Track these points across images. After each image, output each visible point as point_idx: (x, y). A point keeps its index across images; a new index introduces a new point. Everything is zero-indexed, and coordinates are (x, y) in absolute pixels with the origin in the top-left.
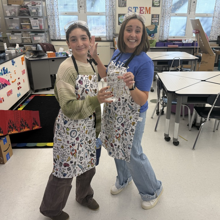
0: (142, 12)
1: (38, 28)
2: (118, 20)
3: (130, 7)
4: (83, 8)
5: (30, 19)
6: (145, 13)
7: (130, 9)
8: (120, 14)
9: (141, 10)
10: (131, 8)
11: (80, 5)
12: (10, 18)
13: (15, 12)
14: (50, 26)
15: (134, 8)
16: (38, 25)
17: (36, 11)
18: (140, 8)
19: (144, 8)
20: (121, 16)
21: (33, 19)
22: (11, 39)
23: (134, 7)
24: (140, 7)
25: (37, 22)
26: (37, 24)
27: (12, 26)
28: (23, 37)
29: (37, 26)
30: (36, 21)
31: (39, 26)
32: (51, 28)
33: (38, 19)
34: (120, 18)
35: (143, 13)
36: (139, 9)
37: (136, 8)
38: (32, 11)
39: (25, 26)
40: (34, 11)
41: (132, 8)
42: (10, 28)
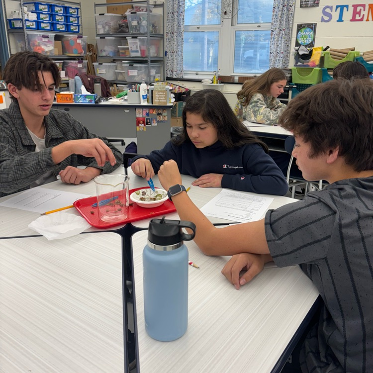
0: (357, 17)
1: (139, 54)
2: (295, 39)
3: (327, 7)
4: (229, 15)
5: (127, 38)
6: (367, 20)
7: (328, 10)
8: (301, 25)
9: (355, 13)
10: (331, 8)
11: (225, 11)
12: (101, 38)
13: (109, 27)
14: (169, 52)
15: (339, 9)
16: (139, 49)
17: (138, 22)
18: (355, 7)
19: (364, 6)
20: (303, 30)
21: (131, 38)
22: (99, 72)
23: (337, 7)
24: (353, 6)
25: (137, 43)
26: (137, 46)
27: (105, 51)
28: (117, 70)
29: (137, 51)
30: (136, 41)
31: (141, 50)
32: (170, 57)
33: (138, 37)
34: (301, 33)
35: (362, 20)
36: (351, 9)
37: (342, 7)
38: (133, 24)
39: (124, 51)
40: (135, 23)
41: (334, 9)
42: (102, 55)
